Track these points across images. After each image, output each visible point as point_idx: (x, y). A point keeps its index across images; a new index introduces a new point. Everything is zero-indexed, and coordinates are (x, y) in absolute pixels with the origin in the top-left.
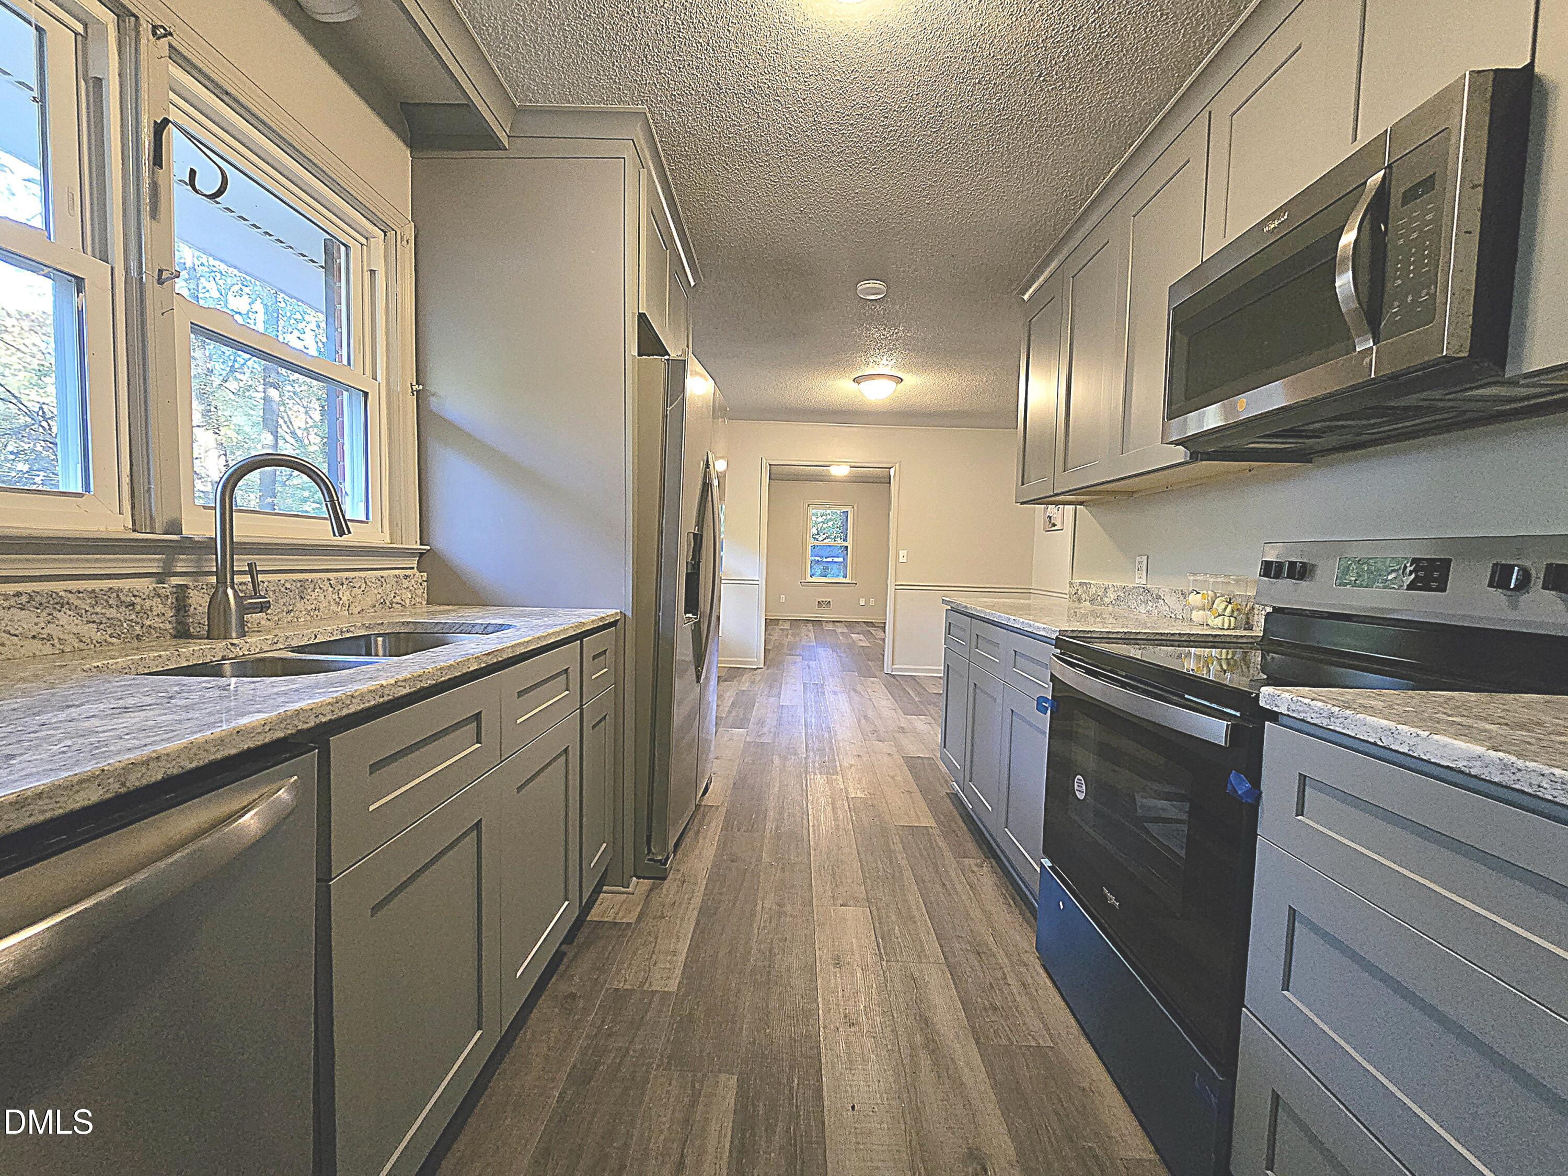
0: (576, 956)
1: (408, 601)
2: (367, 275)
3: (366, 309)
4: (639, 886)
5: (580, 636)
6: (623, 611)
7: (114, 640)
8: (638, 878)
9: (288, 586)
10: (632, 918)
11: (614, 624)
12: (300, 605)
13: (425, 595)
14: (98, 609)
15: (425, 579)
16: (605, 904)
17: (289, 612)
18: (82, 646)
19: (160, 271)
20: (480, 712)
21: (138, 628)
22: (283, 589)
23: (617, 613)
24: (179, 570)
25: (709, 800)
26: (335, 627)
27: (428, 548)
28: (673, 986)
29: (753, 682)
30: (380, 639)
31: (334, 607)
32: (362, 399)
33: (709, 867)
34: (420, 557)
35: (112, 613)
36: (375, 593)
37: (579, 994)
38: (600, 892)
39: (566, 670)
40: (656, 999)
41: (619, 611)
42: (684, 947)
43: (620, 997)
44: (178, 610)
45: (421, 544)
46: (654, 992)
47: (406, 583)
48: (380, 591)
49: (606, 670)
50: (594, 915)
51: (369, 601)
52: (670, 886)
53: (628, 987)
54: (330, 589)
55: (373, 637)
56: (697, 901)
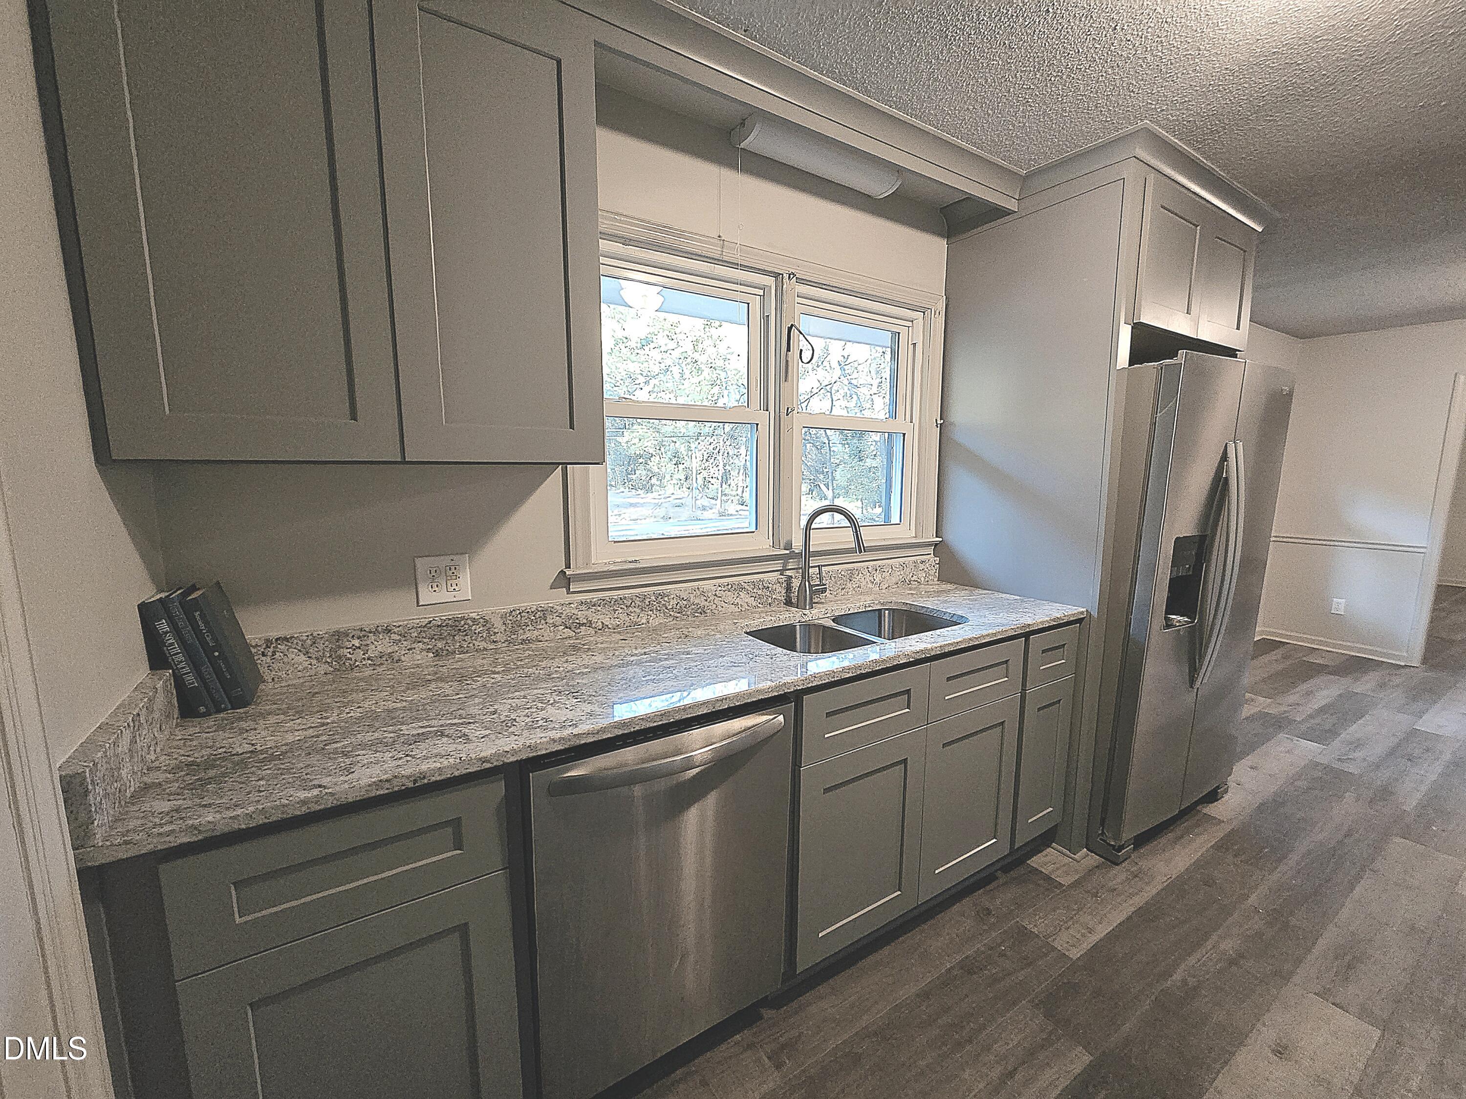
0: (1006, 883)
1: (923, 579)
2: (911, 347)
3: (909, 373)
4: (1086, 859)
5: (1027, 635)
6: (1089, 610)
7: (760, 605)
8: (1088, 850)
9: (843, 573)
10: (1066, 881)
11: (1080, 621)
12: (849, 585)
13: (937, 574)
14: (755, 591)
15: (937, 562)
16: (1049, 858)
17: (843, 589)
18: (749, 608)
19: (788, 408)
20: (910, 689)
21: (770, 599)
22: (840, 576)
23: (1082, 613)
24: (790, 567)
25: (1213, 810)
26: (862, 604)
27: (941, 539)
28: (1075, 954)
29: (1382, 686)
30: (887, 612)
31: (870, 585)
32: (902, 438)
33: (1174, 877)
34: (935, 546)
35: (760, 592)
36: (897, 576)
37: (993, 913)
38: (1049, 846)
39: (1006, 662)
40: (1052, 954)
41: (1085, 609)
42: (1102, 931)
43: (1023, 935)
44: (787, 590)
45: (937, 537)
46: (1054, 949)
47: (922, 566)
48: (902, 573)
49: (1063, 661)
50: (1035, 862)
51: (894, 580)
52: (1118, 875)
53: (1035, 930)
54: (868, 574)
55: (883, 611)
56: (1139, 901)
